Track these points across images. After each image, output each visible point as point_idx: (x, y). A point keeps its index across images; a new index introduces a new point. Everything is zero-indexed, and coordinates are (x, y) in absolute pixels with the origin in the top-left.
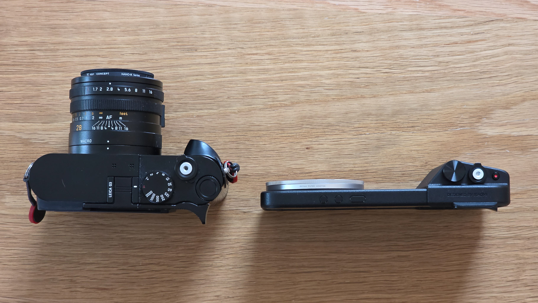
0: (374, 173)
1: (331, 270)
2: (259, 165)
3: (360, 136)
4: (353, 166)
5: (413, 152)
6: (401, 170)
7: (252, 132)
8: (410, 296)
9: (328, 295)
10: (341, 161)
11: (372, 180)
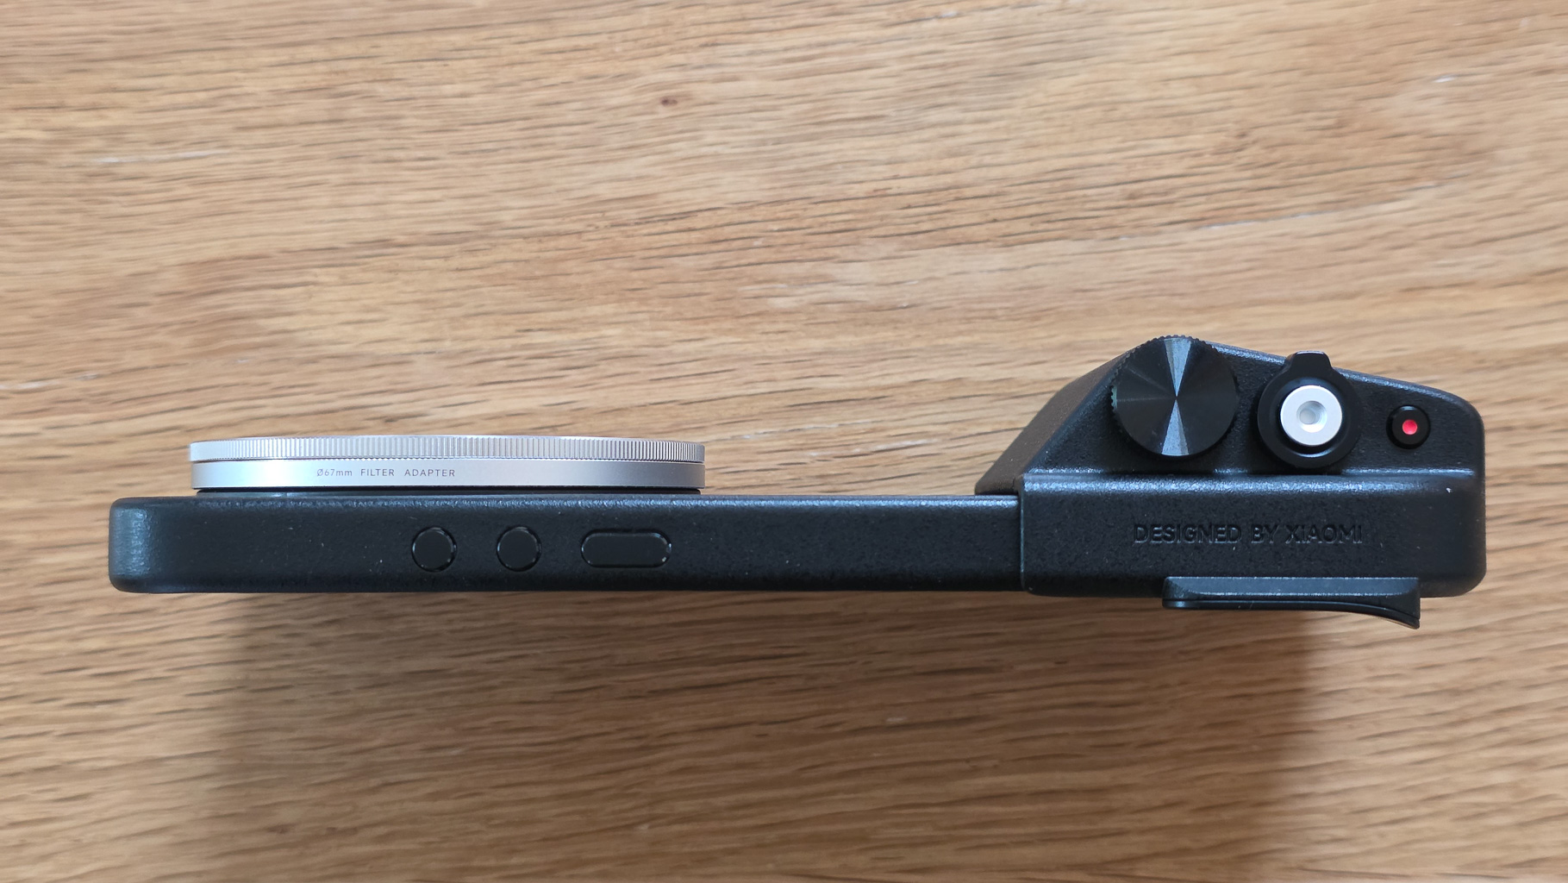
0: (992, 202)
1: (816, 671)
2: (445, 192)
3: (913, 27)
4: (887, 171)
5: (1176, 89)
6: (1122, 178)
7: (399, 40)
8: (1201, 771)
9: (809, 789)
10: (832, 150)
11: (982, 231)
